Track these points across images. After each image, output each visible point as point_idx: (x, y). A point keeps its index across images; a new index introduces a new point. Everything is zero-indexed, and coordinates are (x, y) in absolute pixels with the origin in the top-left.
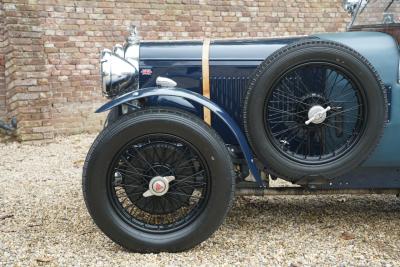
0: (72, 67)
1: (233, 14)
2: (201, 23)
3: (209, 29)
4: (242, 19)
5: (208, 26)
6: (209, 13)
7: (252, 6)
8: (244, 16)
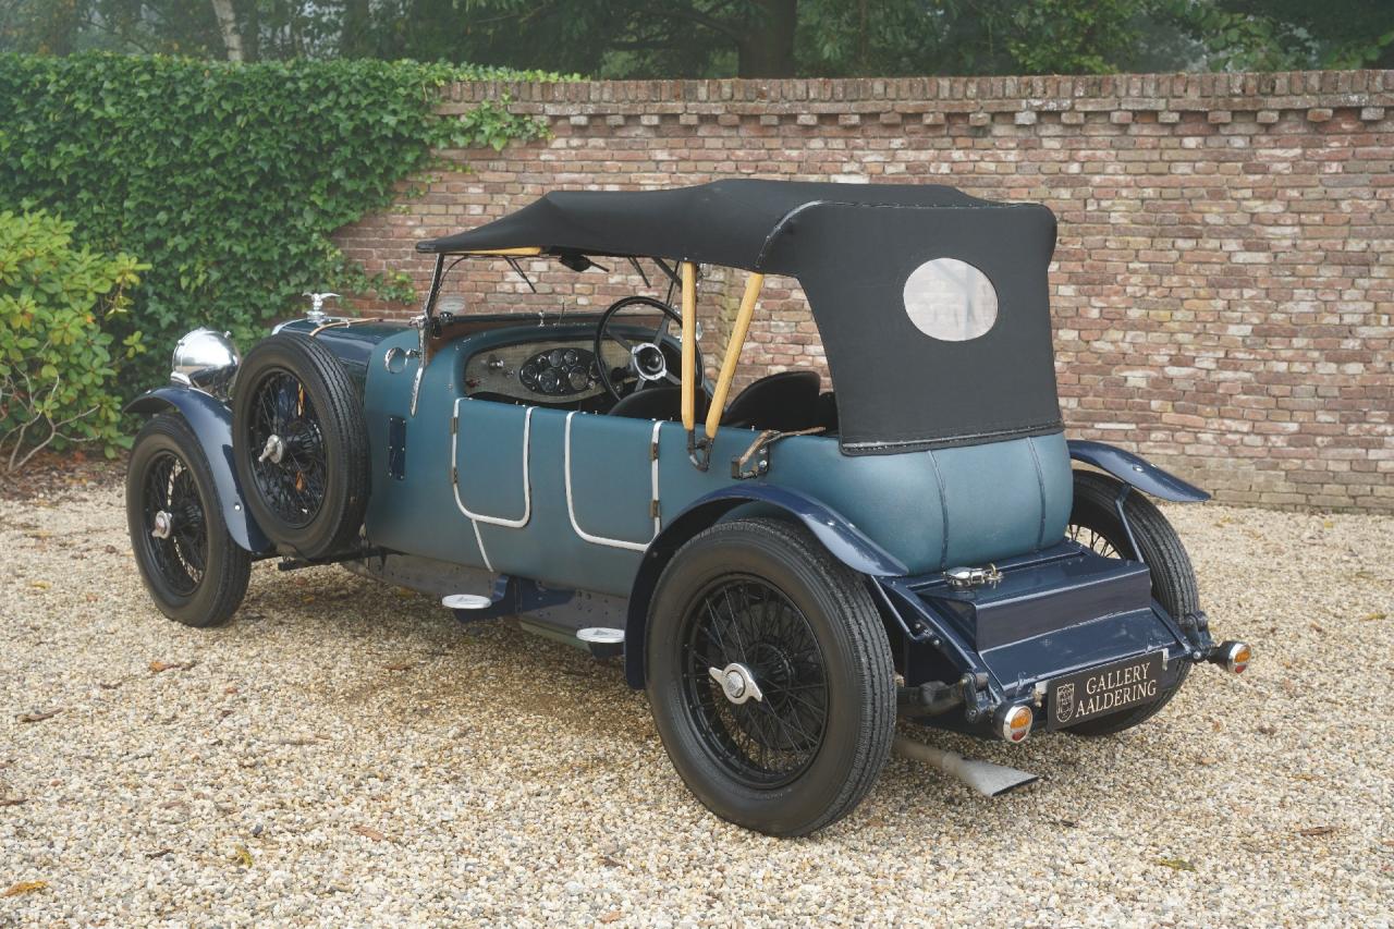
0: (795, 349)
1: (1213, 243)
2: (1115, 264)
3: (1135, 279)
4: (1241, 257)
5: (1135, 272)
6: (1140, 241)
7: (1276, 224)
8: (1248, 248)
